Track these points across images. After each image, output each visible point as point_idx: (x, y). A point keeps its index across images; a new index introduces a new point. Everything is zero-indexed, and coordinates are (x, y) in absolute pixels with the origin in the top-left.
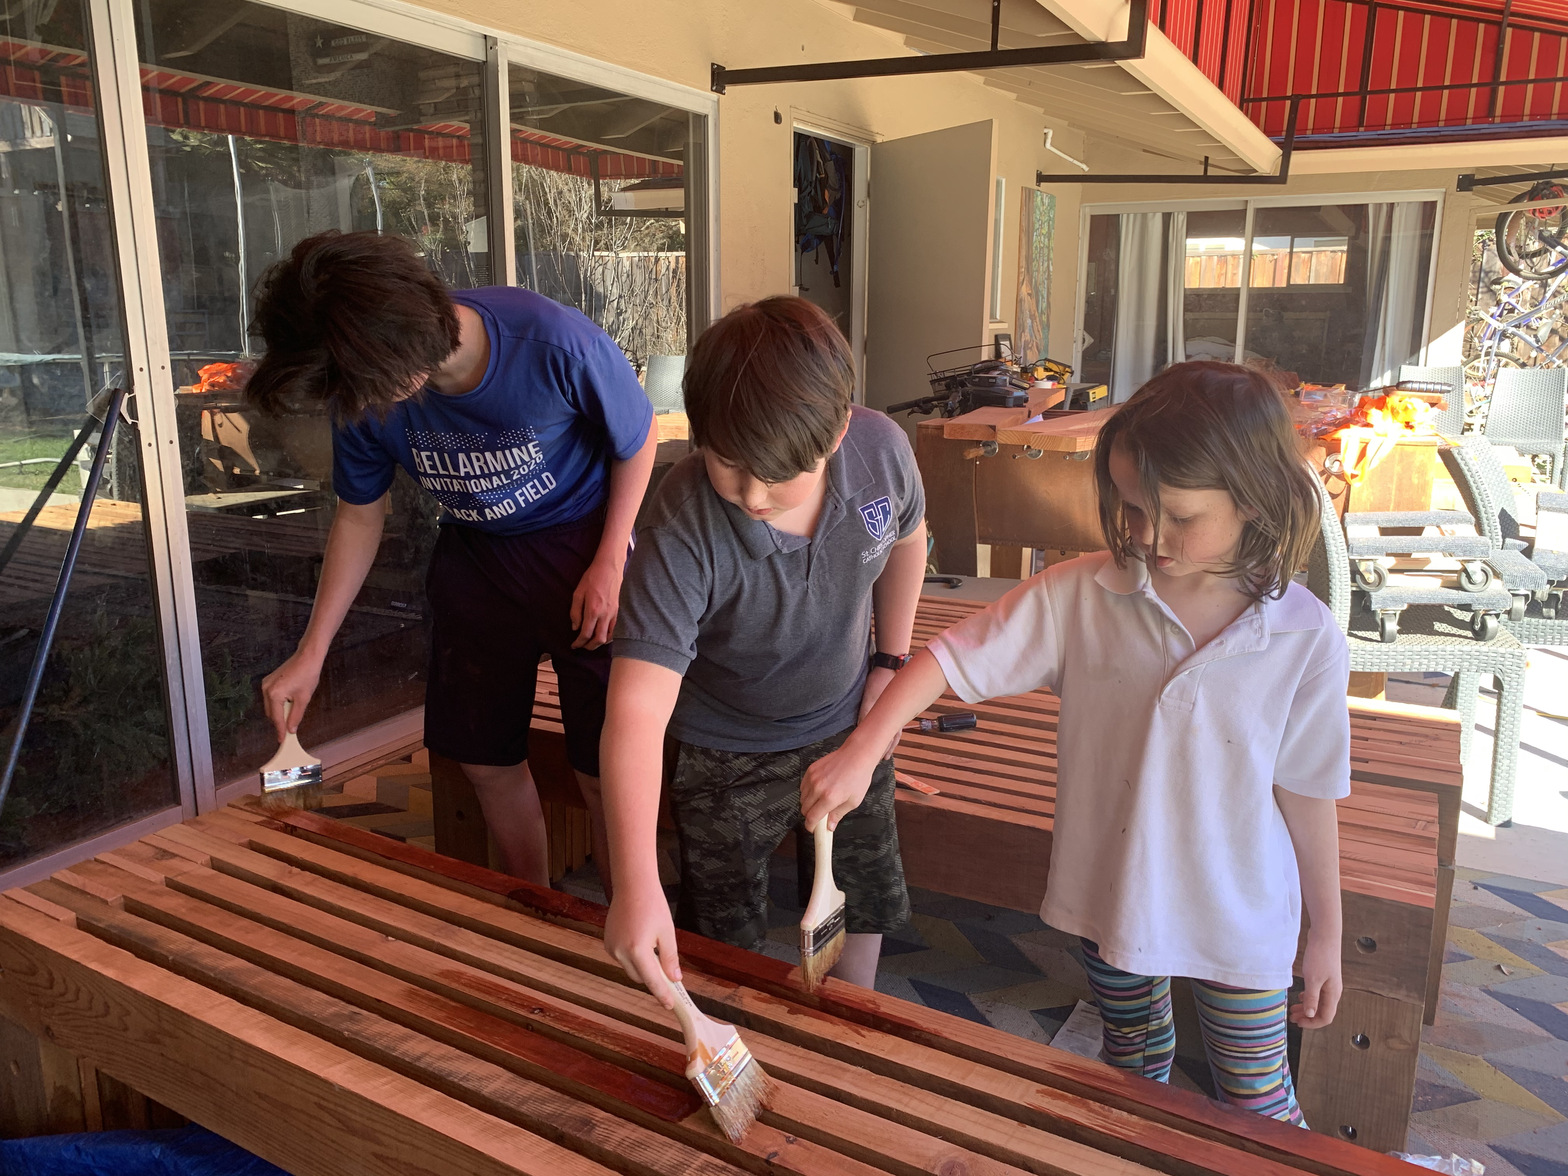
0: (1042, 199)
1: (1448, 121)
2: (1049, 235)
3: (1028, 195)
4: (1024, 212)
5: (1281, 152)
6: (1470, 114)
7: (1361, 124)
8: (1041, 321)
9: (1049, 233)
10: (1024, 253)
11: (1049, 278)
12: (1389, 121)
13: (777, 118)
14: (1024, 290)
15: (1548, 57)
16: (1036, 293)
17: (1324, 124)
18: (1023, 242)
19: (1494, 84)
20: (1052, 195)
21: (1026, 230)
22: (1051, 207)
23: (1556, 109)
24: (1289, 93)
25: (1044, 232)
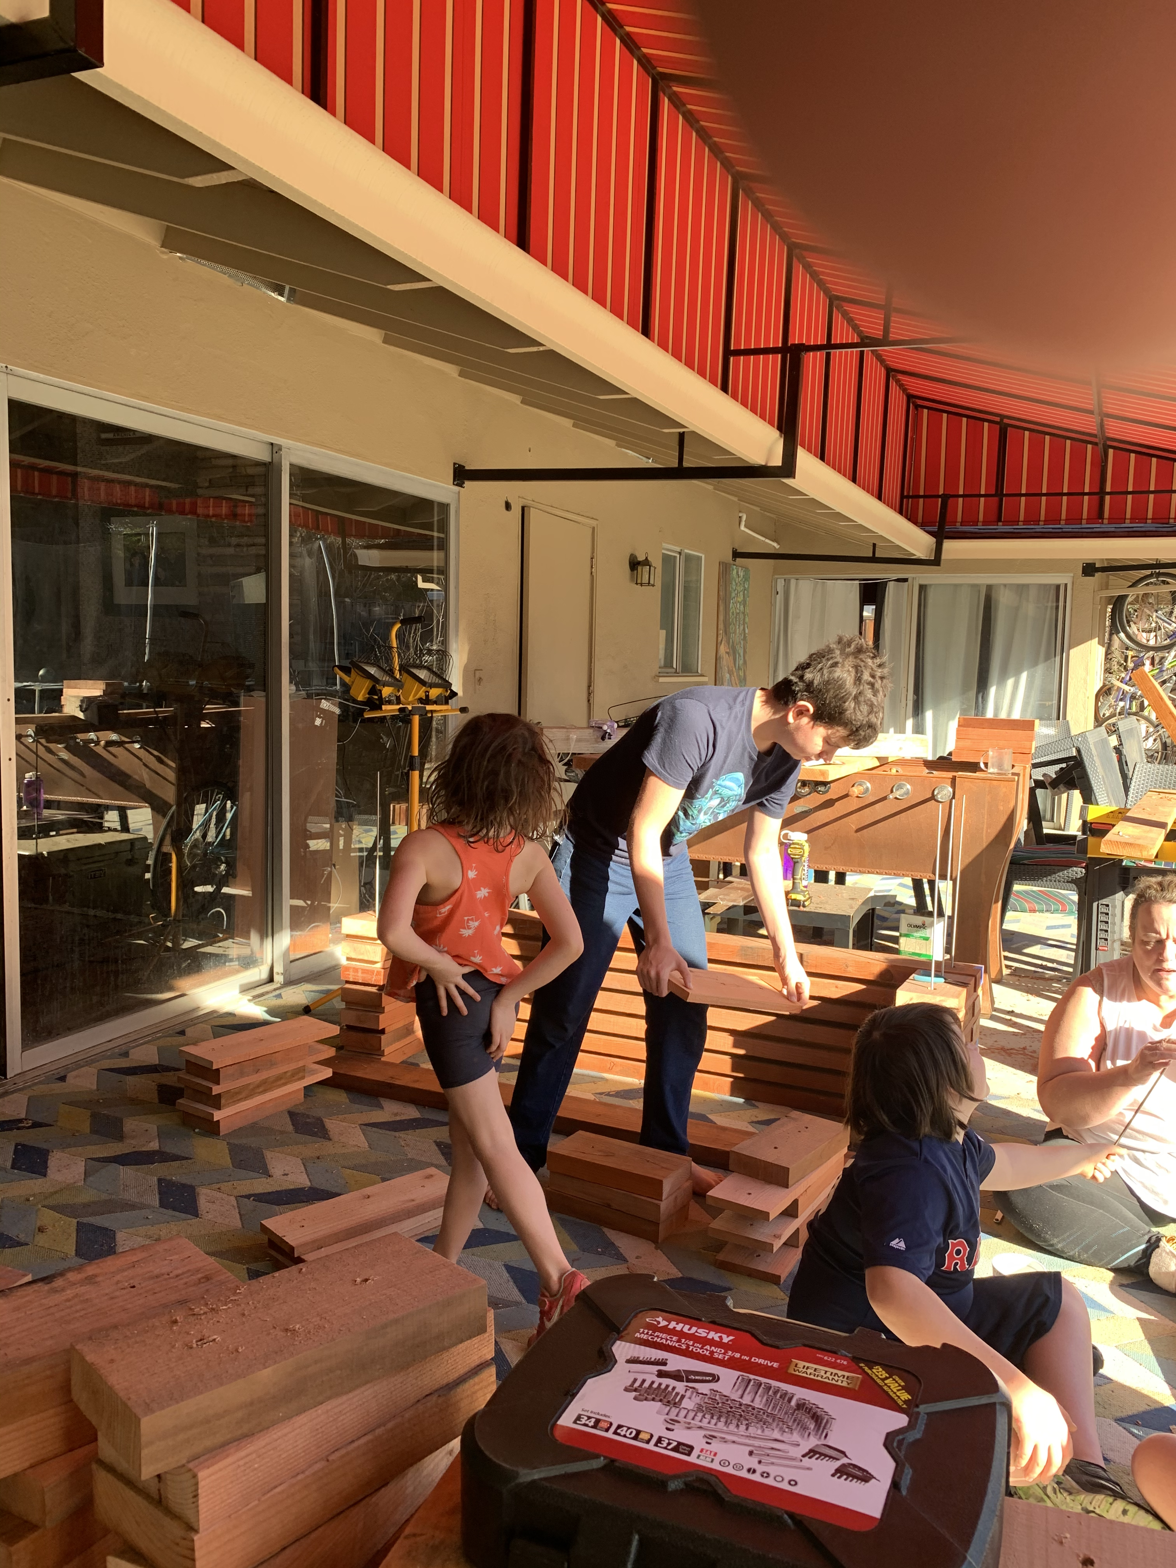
0: (737, 572)
1: (1068, 521)
2: (744, 603)
3: (725, 570)
4: (721, 584)
5: (935, 540)
6: (1085, 515)
7: (999, 520)
8: (739, 676)
9: (744, 601)
10: (721, 618)
11: (745, 639)
12: (1022, 518)
13: (508, 506)
14: (723, 649)
15: (1142, 474)
16: (733, 652)
17: (970, 518)
18: (721, 608)
19: (1102, 493)
20: (746, 570)
21: (723, 598)
22: (746, 578)
23: (1150, 515)
24: (941, 492)
25: (740, 600)
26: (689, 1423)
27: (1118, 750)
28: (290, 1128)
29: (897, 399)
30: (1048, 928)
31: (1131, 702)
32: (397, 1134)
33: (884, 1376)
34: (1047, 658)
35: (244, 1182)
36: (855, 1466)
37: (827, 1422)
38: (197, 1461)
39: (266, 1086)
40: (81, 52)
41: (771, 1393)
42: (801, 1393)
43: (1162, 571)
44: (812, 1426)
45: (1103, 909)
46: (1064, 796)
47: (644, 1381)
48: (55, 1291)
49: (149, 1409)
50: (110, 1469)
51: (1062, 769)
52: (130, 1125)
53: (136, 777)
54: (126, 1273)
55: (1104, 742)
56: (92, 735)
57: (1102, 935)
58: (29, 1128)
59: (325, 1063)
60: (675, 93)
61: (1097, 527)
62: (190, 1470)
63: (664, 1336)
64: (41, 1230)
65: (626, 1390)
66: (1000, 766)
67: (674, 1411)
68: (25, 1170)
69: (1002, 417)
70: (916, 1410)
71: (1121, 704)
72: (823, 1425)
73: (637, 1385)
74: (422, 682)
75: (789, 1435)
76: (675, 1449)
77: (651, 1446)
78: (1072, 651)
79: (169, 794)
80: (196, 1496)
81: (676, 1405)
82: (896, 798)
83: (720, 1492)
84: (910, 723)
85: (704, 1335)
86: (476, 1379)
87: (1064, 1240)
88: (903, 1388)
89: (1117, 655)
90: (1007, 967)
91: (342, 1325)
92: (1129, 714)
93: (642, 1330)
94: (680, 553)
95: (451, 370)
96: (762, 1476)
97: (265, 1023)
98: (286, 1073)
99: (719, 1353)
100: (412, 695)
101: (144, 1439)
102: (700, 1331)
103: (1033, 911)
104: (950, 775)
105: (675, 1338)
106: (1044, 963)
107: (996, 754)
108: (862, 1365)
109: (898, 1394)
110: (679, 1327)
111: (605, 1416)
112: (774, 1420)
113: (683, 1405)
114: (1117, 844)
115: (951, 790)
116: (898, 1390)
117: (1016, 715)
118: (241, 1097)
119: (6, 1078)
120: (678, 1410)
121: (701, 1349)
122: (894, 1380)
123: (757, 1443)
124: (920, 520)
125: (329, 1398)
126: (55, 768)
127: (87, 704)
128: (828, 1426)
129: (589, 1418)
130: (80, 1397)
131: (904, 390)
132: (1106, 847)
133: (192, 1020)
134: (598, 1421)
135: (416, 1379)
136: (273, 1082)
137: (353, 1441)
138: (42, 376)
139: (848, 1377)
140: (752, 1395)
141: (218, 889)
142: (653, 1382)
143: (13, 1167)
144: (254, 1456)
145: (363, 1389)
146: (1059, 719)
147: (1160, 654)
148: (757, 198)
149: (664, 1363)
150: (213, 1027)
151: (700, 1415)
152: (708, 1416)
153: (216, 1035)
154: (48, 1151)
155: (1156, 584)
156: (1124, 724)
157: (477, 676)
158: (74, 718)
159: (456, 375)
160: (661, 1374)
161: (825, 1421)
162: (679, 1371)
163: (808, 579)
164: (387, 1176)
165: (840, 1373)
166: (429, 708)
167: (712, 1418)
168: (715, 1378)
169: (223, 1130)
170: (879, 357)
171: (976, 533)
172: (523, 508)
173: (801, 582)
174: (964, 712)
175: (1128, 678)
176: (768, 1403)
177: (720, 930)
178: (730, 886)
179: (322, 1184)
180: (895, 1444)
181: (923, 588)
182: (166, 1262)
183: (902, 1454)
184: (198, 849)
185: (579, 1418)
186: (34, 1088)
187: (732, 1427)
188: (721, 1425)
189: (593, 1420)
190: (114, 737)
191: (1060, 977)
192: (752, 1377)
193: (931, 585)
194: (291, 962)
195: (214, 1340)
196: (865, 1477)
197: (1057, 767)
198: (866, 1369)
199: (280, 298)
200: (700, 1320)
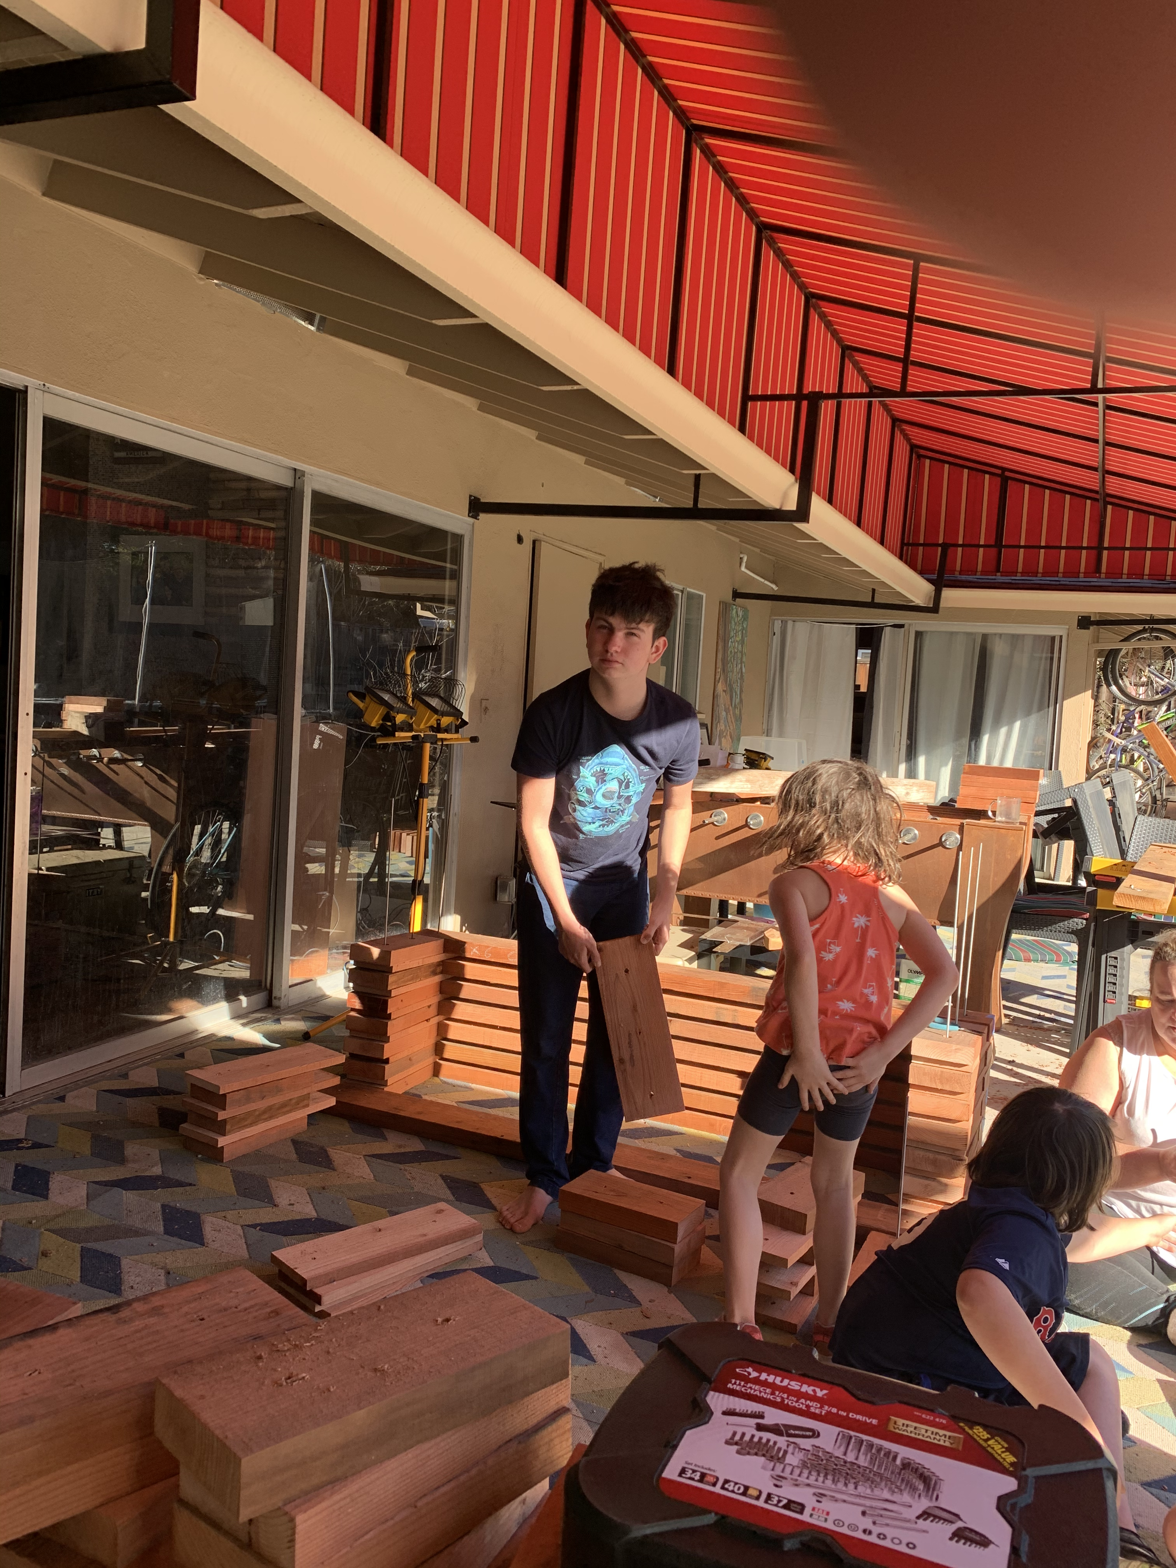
0: (737, 612)
1: (1066, 575)
2: (742, 642)
3: (724, 608)
4: (721, 622)
5: (933, 588)
6: (1082, 569)
7: (998, 571)
8: (734, 714)
9: (742, 640)
10: (720, 656)
11: (742, 678)
12: (1020, 569)
13: (520, 539)
14: (720, 687)
15: (1140, 530)
16: (730, 690)
17: (969, 568)
18: (720, 647)
19: (1099, 548)
20: (745, 610)
21: (723, 637)
22: (745, 618)
23: (1147, 571)
24: (941, 541)
25: (738, 639)
26: (796, 1480)
27: (1112, 803)
28: (294, 1156)
29: (902, 450)
30: (1044, 978)
31: (1121, 754)
32: (402, 1166)
33: (985, 1437)
34: (1040, 709)
35: (250, 1211)
36: (971, 1530)
37: (936, 1483)
38: (293, 1504)
39: (270, 1113)
40: (176, 85)
41: (874, 1451)
42: (904, 1452)
43: (1155, 626)
44: (921, 1487)
45: (1112, 962)
46: (1055, 846)
47: (743, 1434)
48: (124, 1322)
49: (248, 1449)
50: (195, 1511)
51: (1054, 819)
52: (131, 1149)
53: (137, 795)
54: (192, 1305)
55: (1100, 794)
56: (95, 752)
57: (1110, 987)
58: (28, 1148)
59: (328, 1091)
60: (707, 145)
61: (1094, 581)
62: (286, 1513)
63: (757, 1387)
64: (45, 1254)
65: (727, 1443)
66: (1008, 815)
67: (779, 1467)
68: (25, 1192)
69: (1004, 469)
70: (1024, 1473)
71: (1112, 756)
72: (932, 1486)
73: (737, 1438)
74: (435, 710)
75: (900, 1496)
76: (785, 1507)
77: (761, 1503)
78: (1065, 702)
79: (169, 812)
80: (292, 1541)
81: (781, 1460)
82: (904, 843)
83: (837, 1552)
84: (902, 768)
85: (797, 1388)
86: (554, 1426)
87: (1081, 1296)
88: (1007, 1450)
89: (1105, 708)
90: (1006, 1016)
91: (431, 1367)
92: (1120, 766)
93: (733, 1381)
94: (682, 592)
95: (470, 403)
96: (879, 1537)
97: (264, 1049)
98: (290, 1100)
99: (815, 1408)
100: (425, 722)
101: (243, 1480)
102: (793, 1383)
103: (1028, 960)
104: (958, 822)
105: (768, 1390)
106: (1042, 1013)
107: (1004, 803)
108: (962, 1424)
109: (1003, 1455)
110: (771, 1379)
111: (709, 1469)
112: (881, 1479)
113: (786, 1462)
114: (1130, 897)
115: (958, 836)
116: (1003, 1452)
117: (1009, 764)
118: (246, 1123)
119: (4, 1096)
120: (782, 1466)
121: (797, 1402)
122: (996, 1441)
123: (868, 1503)
124: (919, 567)
125: (419, 1442)
126: (56, 784)
127: (91, 719)
128: (938, 1487)
129: (694, 1471)
130: (164, 1432)
131: (908, 440)
132: (1119, 900)
133: (192, 1042)
134: (703, 1475)
135: (499, 1423)
136: (279, 1109)
137: (438, 1488)
138: (77, 394)
139: (950, 1437)
140: (855, 1452)
141: (213, 912)
142: (753, 1436)
143: (14, 1188)
144: (348, 1500)
145: (450, 1433)
146: (1051, 769)
147: (1149, 709)
148: (779, 248)
149: (761, 1416)
150: (213, 1051)
151: (806, 1472)
152: (814, 1473)
153: (217, 1061)
154: (49, 1173)
155: (1149, 639)
156: (1118, 777)
157: (483, 706)
158: (76, 733)
159: (475, 409)
160: (760, 1428)
161: (933, 1482)
162: (777, 1425)
163: (806, 621)
164: (394, 1209)
165: (942, 1432)
166: (440, 736)
167: (818, 1475)
168: (815, 1434)
169: (227, 1156)
170: (885, 406)
171: (974, 582)
172: (534, 542)
173: (798, 624)
174: (957, 759)
175: (1119, 731)
176: (872, 1461)
177: (722, 969)
178: (735, 925)
179: (329, 1215)
180: (1008, 1508)
181: (919, 635)
182: (232, 1295)
183: (1016, 1518)
184: (198, 869)
185: (683, 1471)
186: (33, 1107)
187: (840, 1486)
188: (829, 1482)
189: (698, 1474)
190: (117, 754)
191: (1058, 1028)
192: (852, 1433)
193: (927, 632)
194: (290, 987)
195: (304, 1378)
196: (983, 1542)
197: (1049, 817)
198: (967, 1429)
199: (310, 327)
200: (790, 1372)
